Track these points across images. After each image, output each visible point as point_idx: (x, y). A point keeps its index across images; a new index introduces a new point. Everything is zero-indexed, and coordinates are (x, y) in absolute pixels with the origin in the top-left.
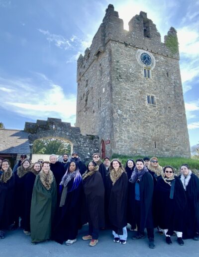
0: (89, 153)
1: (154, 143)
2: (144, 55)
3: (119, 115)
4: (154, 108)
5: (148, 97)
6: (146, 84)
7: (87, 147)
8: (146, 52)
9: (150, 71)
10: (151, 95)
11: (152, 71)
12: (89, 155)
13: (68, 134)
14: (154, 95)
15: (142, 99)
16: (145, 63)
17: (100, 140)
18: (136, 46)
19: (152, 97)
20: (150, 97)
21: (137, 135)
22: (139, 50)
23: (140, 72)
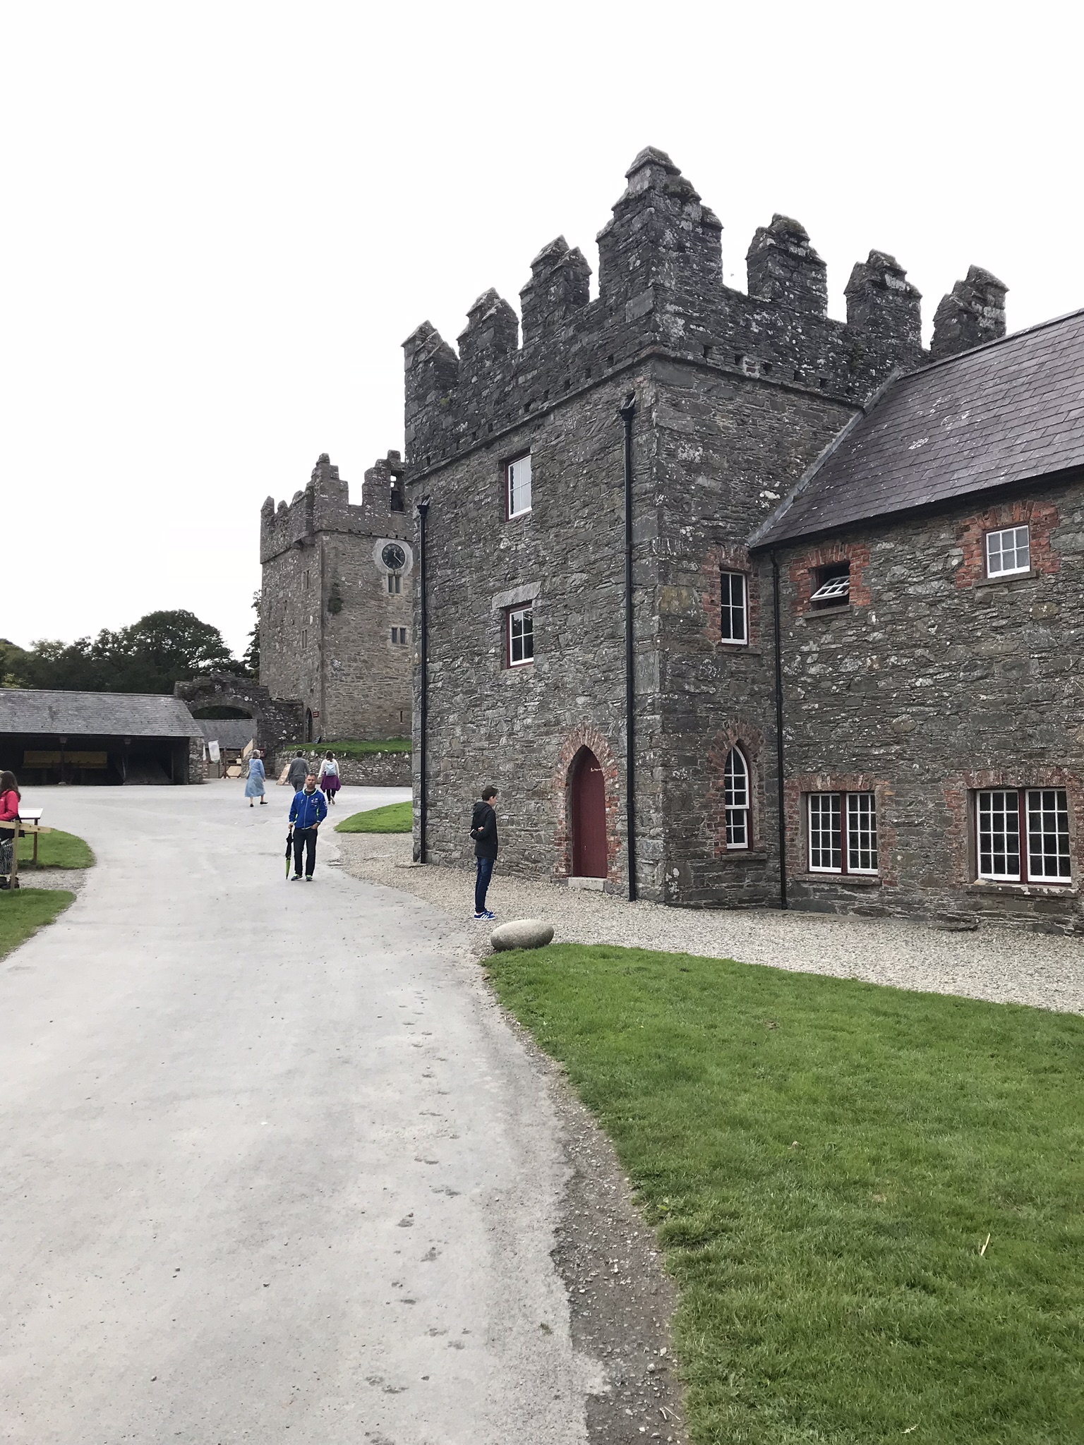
0: (284, 732)
1: (398, 714)
2: (389, 548)
3: (335, 669)
4: (404, 651)
5: (394, 630)
6: (389, 608)
7: (281, 720)
8: (393, 542)
9: (401, 579)
10: (399, 626)
11: (404, 579)
12: (284, 735)
13: (247, 699)
14: (404, 627)
15: (381, 637)
16: (391, 566)
17: (305, 709)
18: (373, 534)
19: (403, 630)
20: (399, 630)
21: (368, 702)
22: (380, 540)
23: (380, 586)
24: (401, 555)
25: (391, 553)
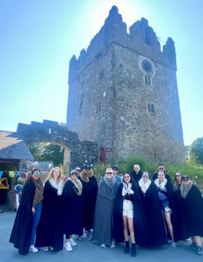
0: (86, 161)
1: (154, 153)
2: (145, 62)
3: (122, 122)
4: (154, 116)
6: (146, 92)
7: (84, 154)
8: (147, 59)
11: (152, 79)
13: (65, 139)
14: (154, 104)
15: (144, 107)
16: (146, 71)
17: (99, 147)
18: (138, 52)
20: (151, 105)
21: (139, 144)
22: (141, 56)
23: (141, 79)
24: (150, 66)
25: (146, 64)
